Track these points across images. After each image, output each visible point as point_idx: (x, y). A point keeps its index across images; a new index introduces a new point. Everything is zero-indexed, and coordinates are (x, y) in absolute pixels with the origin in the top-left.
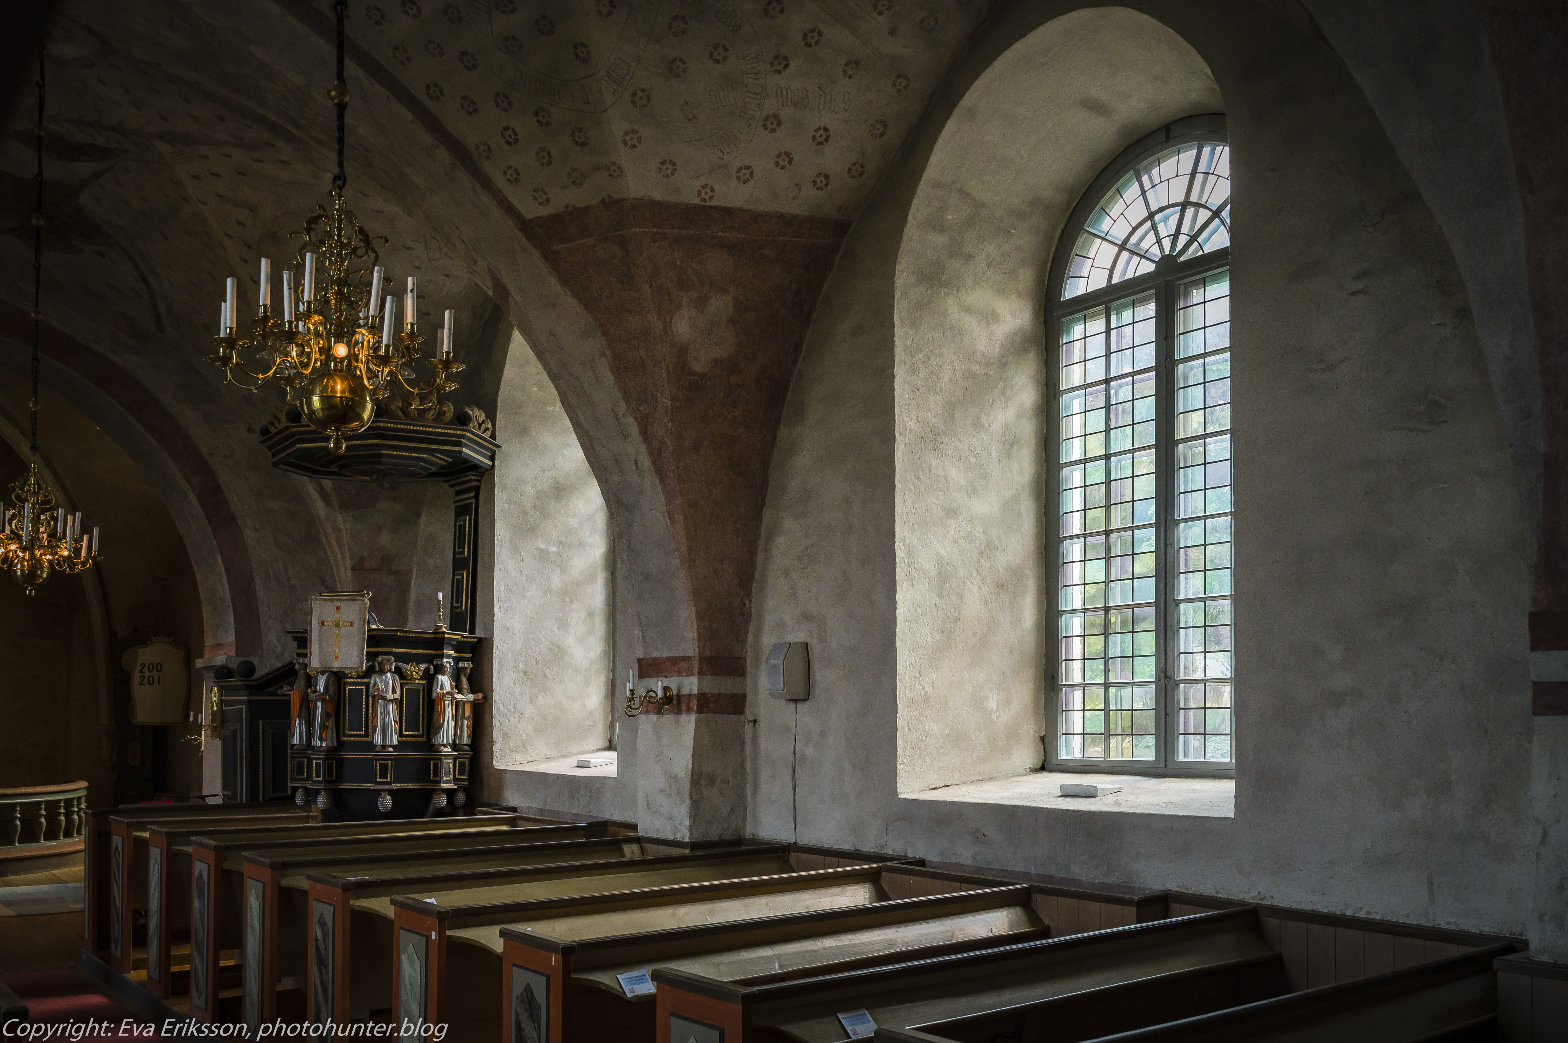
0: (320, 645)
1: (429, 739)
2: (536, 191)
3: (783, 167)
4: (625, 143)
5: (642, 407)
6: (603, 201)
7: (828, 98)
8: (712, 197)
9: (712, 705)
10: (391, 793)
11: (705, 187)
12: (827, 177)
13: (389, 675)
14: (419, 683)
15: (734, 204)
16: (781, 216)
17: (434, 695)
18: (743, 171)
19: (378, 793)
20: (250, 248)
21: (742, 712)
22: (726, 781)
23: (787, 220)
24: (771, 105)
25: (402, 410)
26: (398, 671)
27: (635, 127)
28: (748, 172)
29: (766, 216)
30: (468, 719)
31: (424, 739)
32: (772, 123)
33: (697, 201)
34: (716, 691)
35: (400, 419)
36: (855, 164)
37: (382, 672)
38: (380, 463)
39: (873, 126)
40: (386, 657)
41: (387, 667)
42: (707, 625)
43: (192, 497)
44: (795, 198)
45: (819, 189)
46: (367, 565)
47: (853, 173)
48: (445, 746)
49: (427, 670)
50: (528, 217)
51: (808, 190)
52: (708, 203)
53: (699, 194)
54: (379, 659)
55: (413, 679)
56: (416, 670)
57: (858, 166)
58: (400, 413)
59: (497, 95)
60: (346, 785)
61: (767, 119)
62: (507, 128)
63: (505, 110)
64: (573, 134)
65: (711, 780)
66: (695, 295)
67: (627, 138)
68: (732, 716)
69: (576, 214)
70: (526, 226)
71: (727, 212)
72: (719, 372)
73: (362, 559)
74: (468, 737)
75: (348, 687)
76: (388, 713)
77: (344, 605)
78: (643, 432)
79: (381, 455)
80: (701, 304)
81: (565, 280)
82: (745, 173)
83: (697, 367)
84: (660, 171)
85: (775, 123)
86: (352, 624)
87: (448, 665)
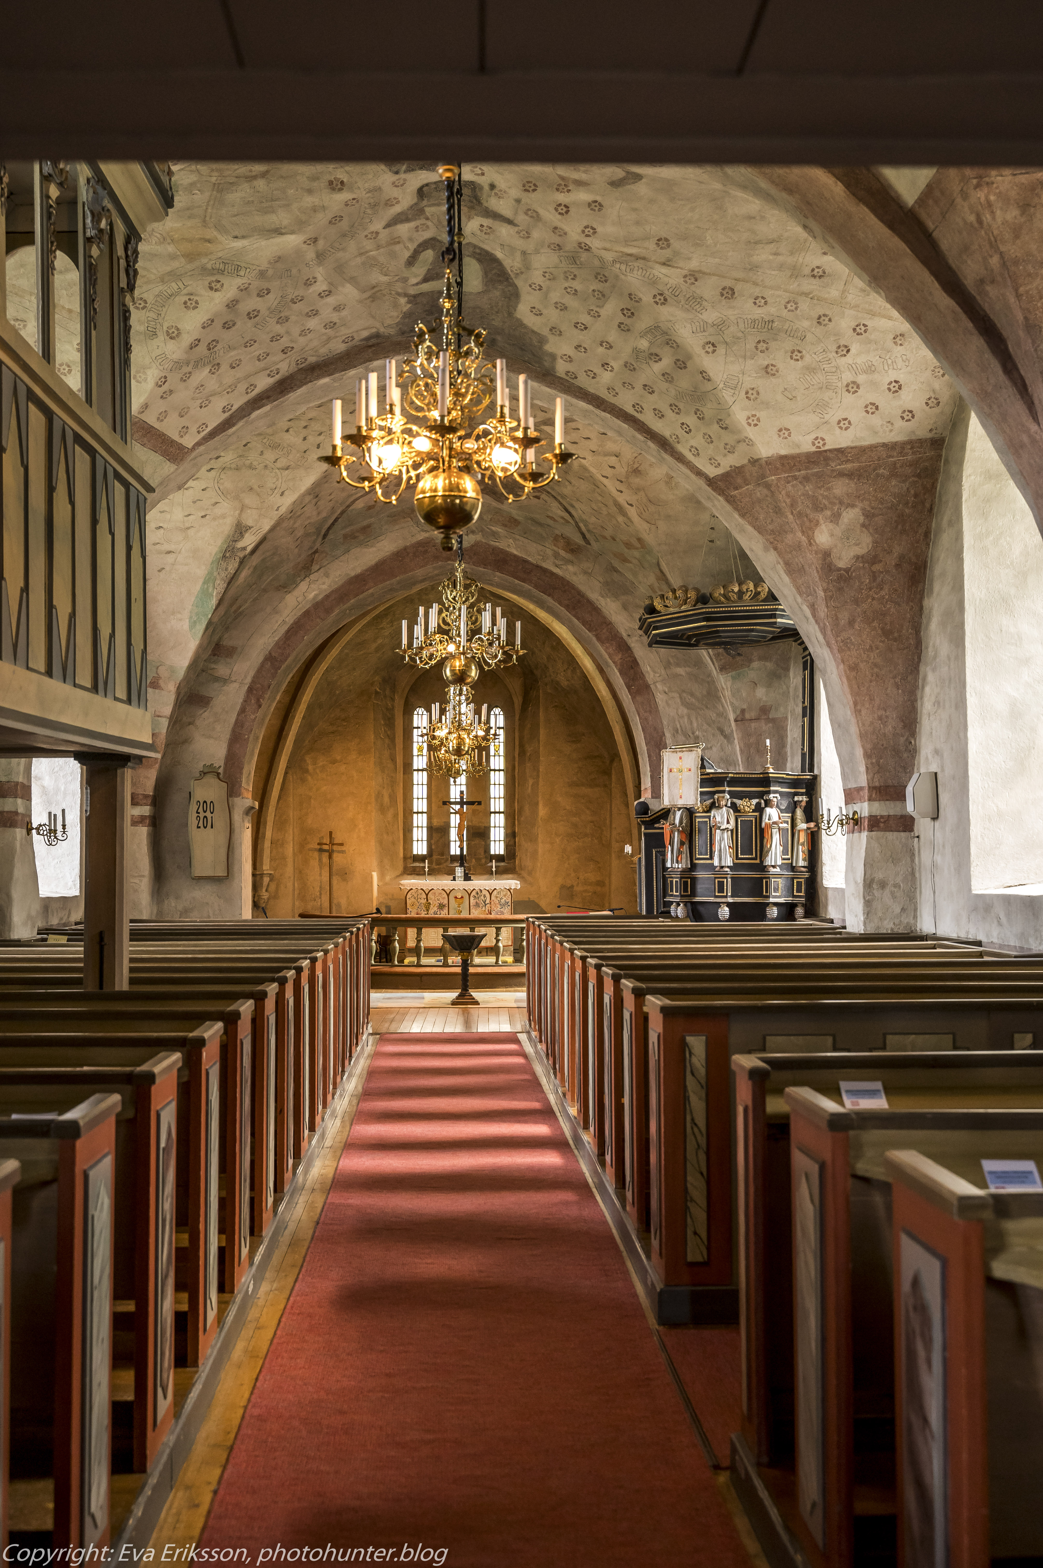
0: (669, 787)
1: (762, 862)
2: (710, 459)
3: (873, 413)
4: (750, 425)
5: (809, 598)
6: (749, 460)
7: (890, 362)
8: (824, 444)
9: (882, 825)
10: (729, 905)
11: (816, 438)
12: (911, 412)
13: (724, 809)
14: (752, 816)
15: (843, 445)
16: (884, 445)
17: (763, 825)
18: (842, 422)
19: (718, 904)
20: (622, 482)
21: (912, 830)
22: (896, 885)
23: (890, 447)
24: (848, 377)
25: (724, 596)
26: (734, 807)
27: (754, 413)
28: (846, 422)
29: (872, 448)
30: (803, 844)
31: (758, 861)
32: (853, 387)
33: (814, 449)
34: (886, 814)
35: (723, 603)
36: (929, 399)
37: (719, 807)
38: (720, 637)
39: (933, 371)
40: (721, 795)
41: (723, 803)
42: (874, 761)
43: (616, 671)
44: (891, 431)
45: (909, 420)
46: (747, 716)
47: (931, 404)
48: (774, 867)
49: (758, 804)
50: (712, 476)
51: (899, 424)
52: (823, 449)
53: (814, 444)
54: (716, 797)
55: (745, 812)
56: (748, 805)
57: (932, 400)
58: (723, 599)
59: (671, 405)
60: (698, 899)
61: (847, 386)
62: (683, 424)
63: (677, 413)
64: (718, 423)
65: (883, 885)
66: (828, 513)
67: (750, 421)
68: (902, 834)
69: (738, 471)
70: (711, 482)
71: (840, 451)
72: (861, 565)
73: (743, 711)
74: (804, 860)
75: (698, 820)
76: (723, 839)
77: (685, 755)
78: (814, 616)
79: (718, 632)
80: (836, 518)
81: (743, 516)
82: (844, 423)
83: (841, 564)
84: (780, 436)
85: (855, 387)
86: (690, 770)
87: (775, 800)
